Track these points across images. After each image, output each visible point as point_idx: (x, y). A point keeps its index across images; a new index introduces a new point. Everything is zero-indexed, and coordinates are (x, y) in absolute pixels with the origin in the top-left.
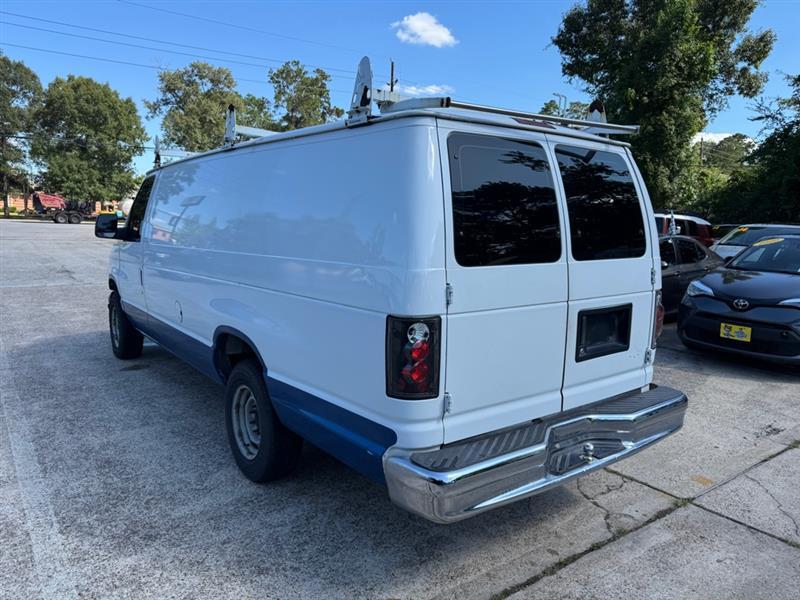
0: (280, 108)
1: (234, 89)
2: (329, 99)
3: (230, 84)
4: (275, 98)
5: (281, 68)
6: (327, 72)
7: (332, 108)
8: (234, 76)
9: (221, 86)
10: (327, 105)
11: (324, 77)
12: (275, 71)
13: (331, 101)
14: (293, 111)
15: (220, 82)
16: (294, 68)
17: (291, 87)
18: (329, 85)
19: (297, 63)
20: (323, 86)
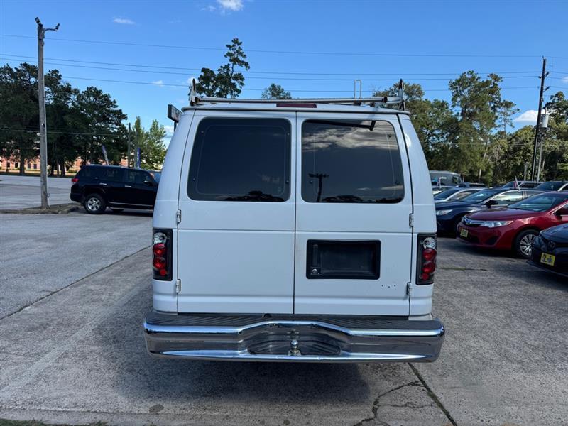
0: (456, 106)
1: (424, 98)
2: (499, 95)
3: (420, 93)
4: (452, 100)
5: (458, 77)
6: (499, 76)
7: (501, 102)
8: (423, 89)
9: (414, 97)
10: (497, 100)
11: (497, 79)
12: (454, 81)
13: (501, 97)
14: (466, 107)
15: (413, 94)
16: (469, 76)
17: (466, 91)
18: (500, 85)
19: (472, 72)
20: (495, 86)
